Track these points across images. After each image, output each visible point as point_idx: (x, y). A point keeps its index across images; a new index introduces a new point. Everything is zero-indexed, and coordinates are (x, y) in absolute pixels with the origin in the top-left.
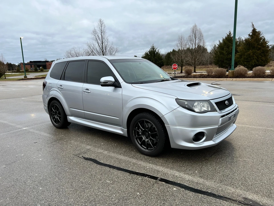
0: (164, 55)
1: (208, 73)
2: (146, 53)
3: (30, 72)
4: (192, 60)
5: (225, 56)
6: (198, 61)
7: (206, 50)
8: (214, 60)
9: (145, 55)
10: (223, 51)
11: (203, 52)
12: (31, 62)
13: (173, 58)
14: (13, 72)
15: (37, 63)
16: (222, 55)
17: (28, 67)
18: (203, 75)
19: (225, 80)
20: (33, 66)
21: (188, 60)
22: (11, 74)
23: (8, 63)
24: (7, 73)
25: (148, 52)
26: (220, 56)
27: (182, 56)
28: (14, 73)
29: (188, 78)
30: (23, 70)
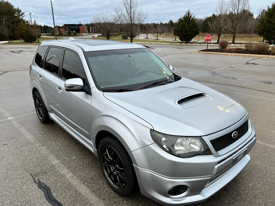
0: (203, 20)
1: (247, 48)
2: (180, 19)
3: (64, 35)
4: (232, 29)
5: (273, 25)
6: (239, 30)
7: (252, 15)
8: (258, 30)
9: (179, 21)
10: (271, 19)
11: (246, 19)
12: (65, 25)
13: (210, 25)
14: (48, 35)
15: (71, 27)
16: (269, 24)
17: (62, 30)
18: (240, 49)
19: (266, 57)
20: (67, 29)
21: (227, 29)
22: (46, 37)
23: (45, 25)
24: (43, 37)
25: (183, 18)
26: (267, 25)
27: (220, 24)
28: (49, 37)
29: (221, 52)
30: (58, 34)
